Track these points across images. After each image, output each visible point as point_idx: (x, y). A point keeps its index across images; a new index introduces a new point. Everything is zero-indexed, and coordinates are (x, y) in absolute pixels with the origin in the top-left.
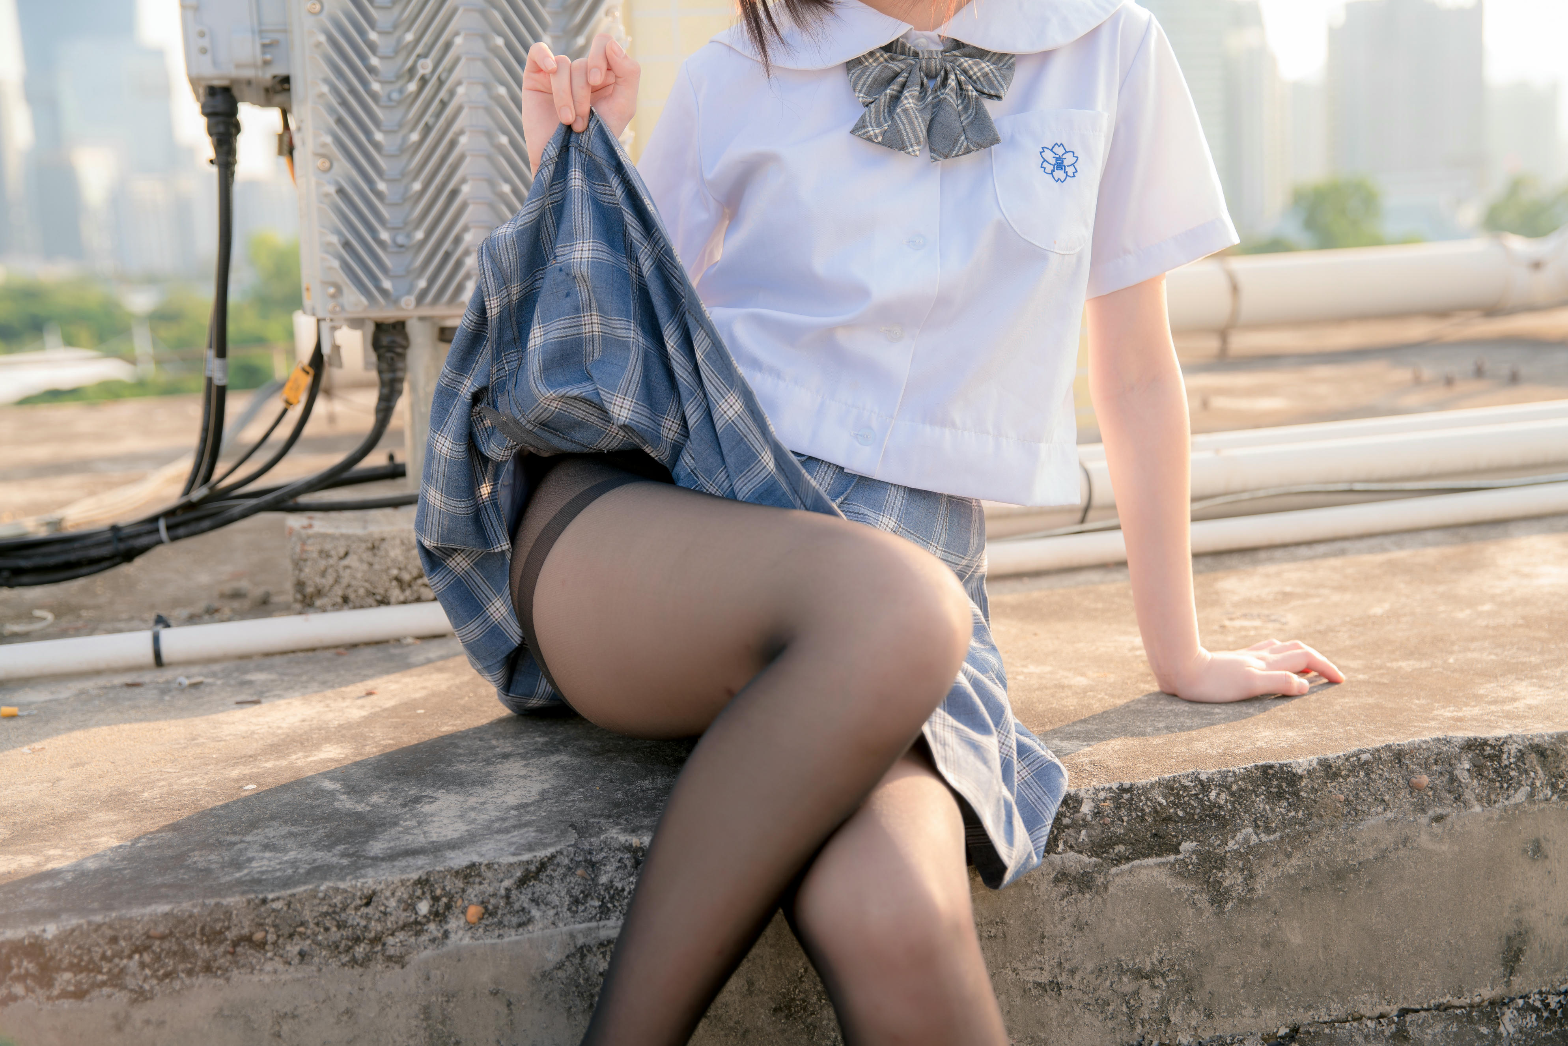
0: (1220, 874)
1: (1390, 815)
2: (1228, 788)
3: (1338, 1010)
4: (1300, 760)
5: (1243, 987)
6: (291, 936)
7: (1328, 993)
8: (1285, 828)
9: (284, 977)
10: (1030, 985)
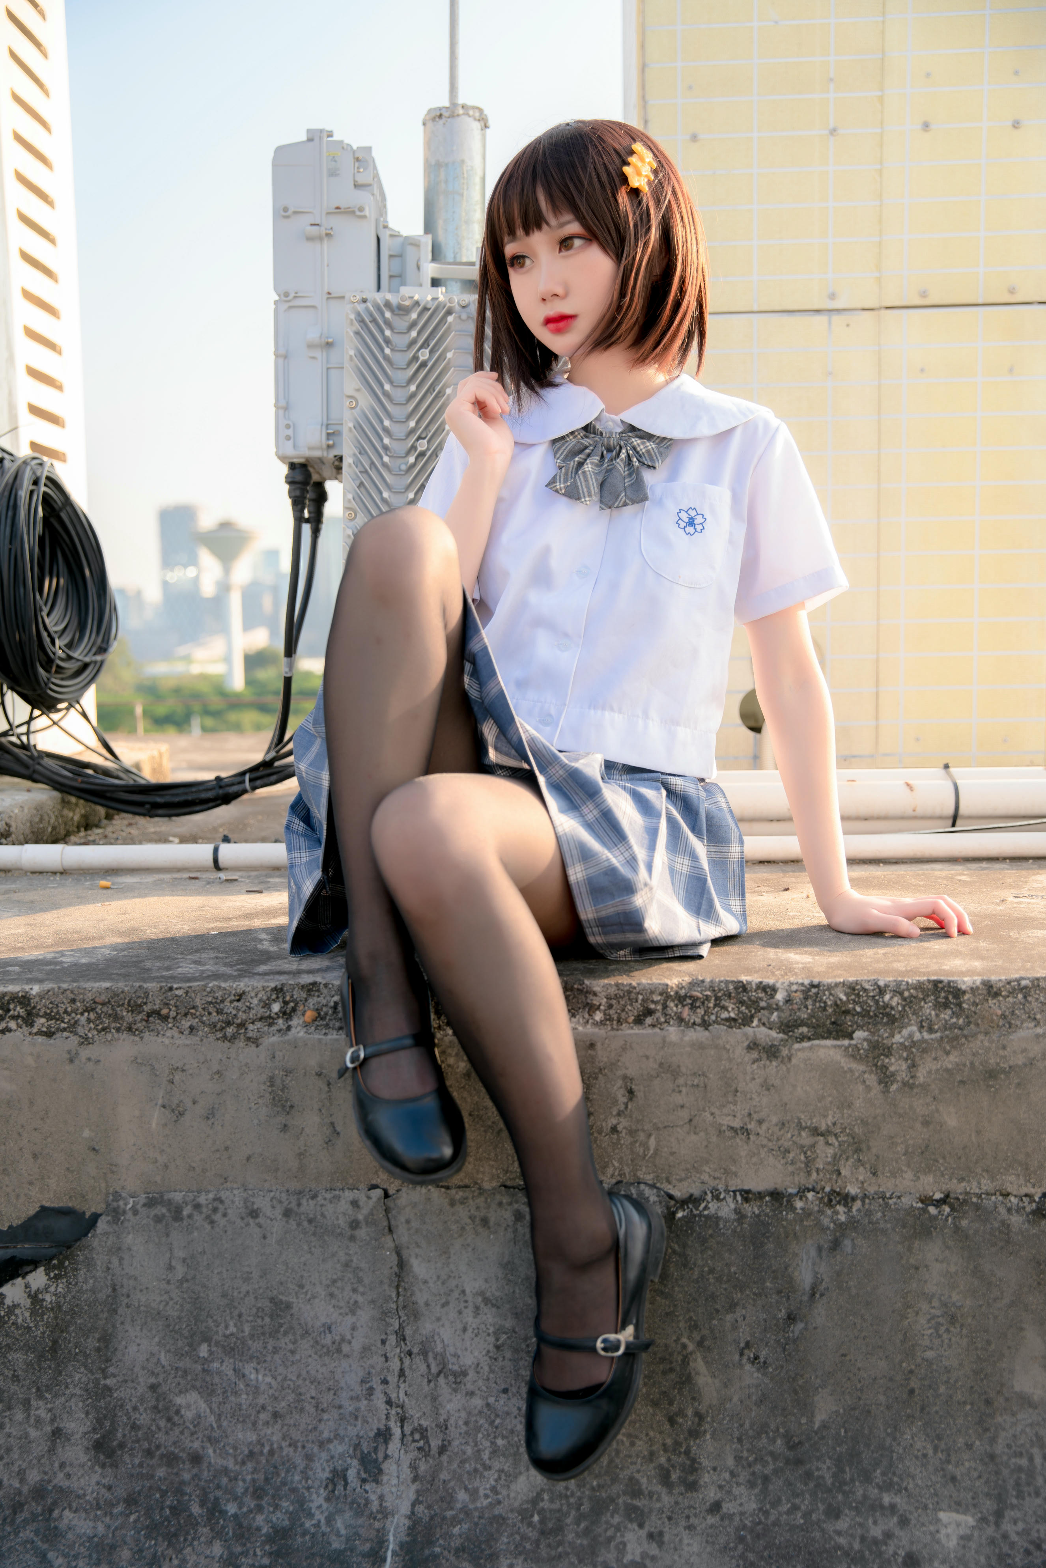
0: (887, 1060)
1: (1039, 1030)
2: (901, 994)
3: (987, 1185)
4: (966, 979)
5: (905, 1154)
6: (186, 1015)
7: (979, 1170)
8: (946, 1029)
9: (178, 1042)
10: (724, 1128)
